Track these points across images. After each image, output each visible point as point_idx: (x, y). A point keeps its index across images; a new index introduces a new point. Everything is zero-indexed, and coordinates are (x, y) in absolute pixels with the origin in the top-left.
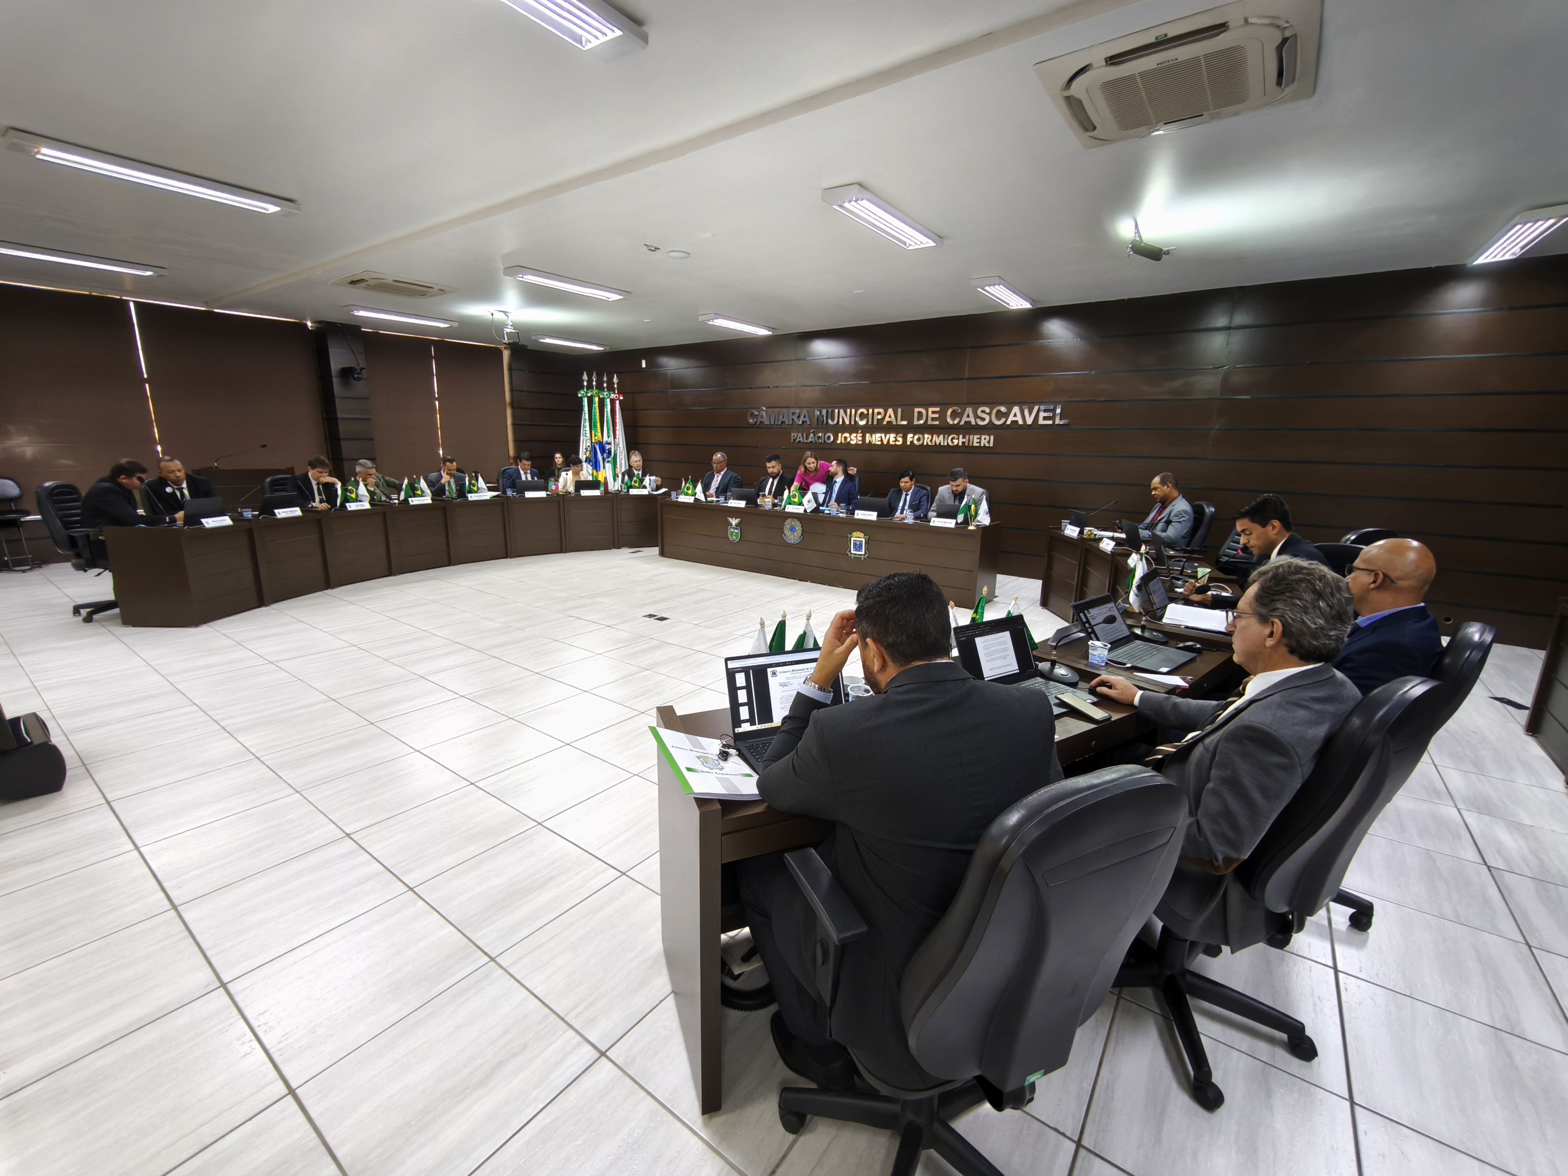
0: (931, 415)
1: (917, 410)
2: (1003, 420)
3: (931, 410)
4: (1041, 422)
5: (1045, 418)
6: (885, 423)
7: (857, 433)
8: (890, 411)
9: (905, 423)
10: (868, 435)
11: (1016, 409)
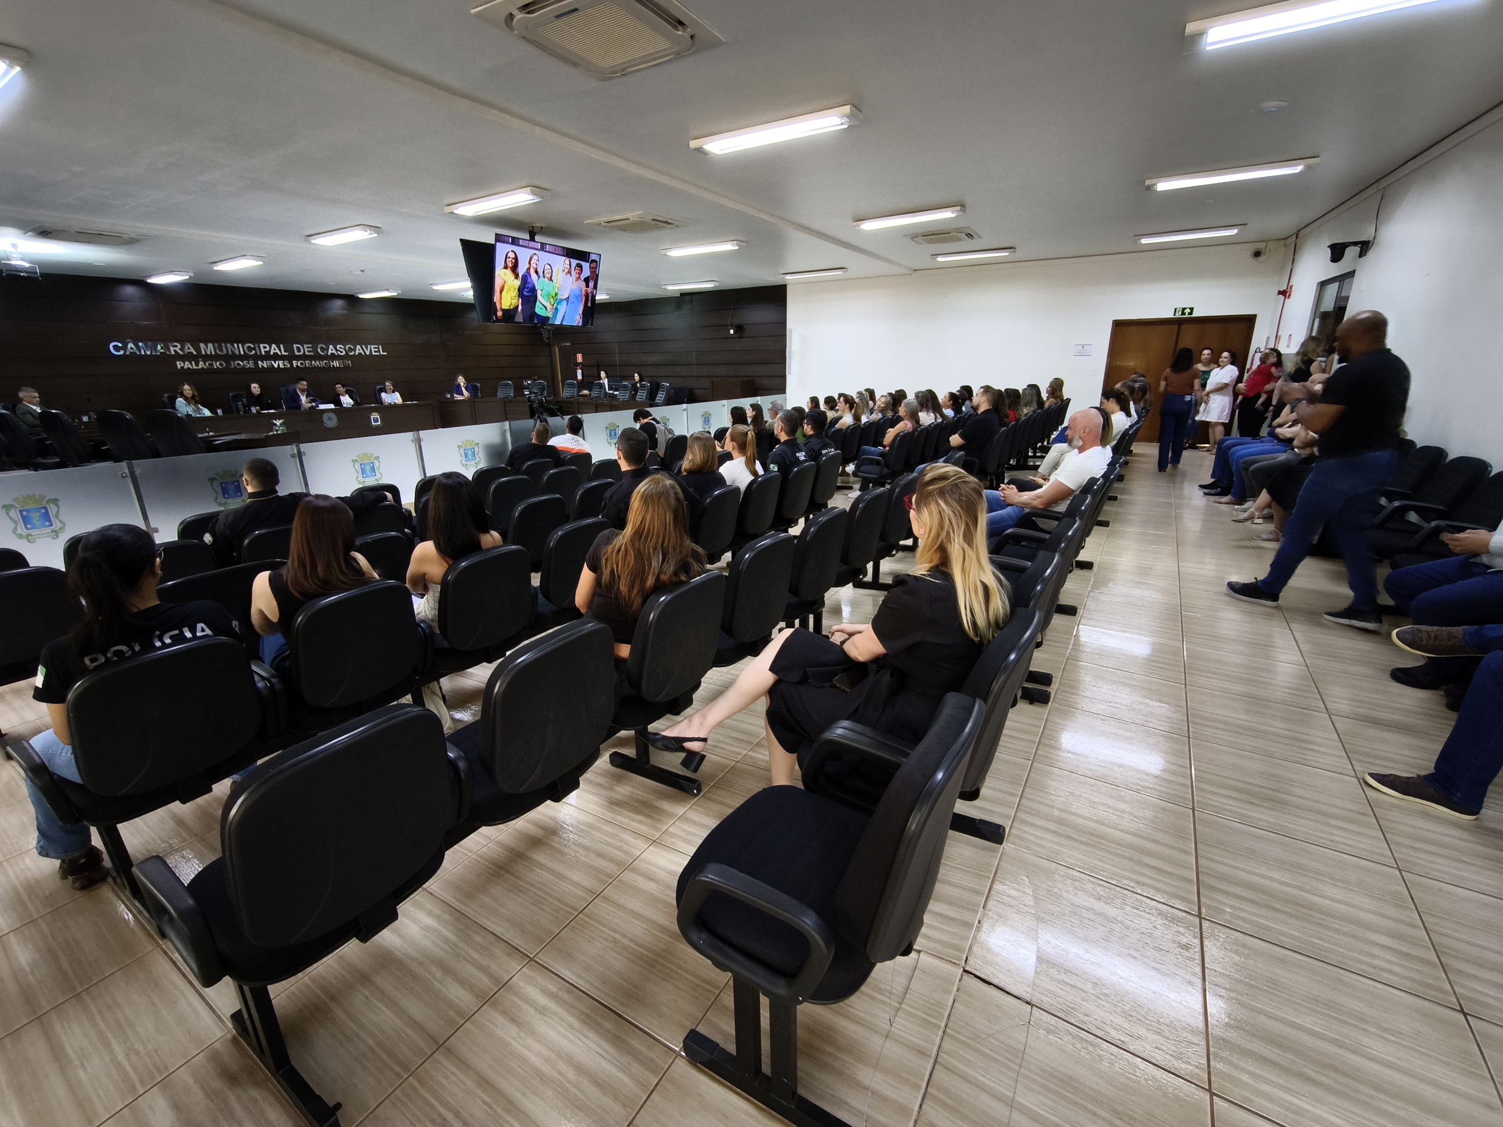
0: (306, 350)
1: (295, 346)
2: (353, 353)
3: (305, 346)
4: (374, 353)
5: (375, 352)
6: (272, 353)
7: (248, 360)
8: (274, 346)
9: (287, 354)
10: (260, 363)
11: (358, 347)
